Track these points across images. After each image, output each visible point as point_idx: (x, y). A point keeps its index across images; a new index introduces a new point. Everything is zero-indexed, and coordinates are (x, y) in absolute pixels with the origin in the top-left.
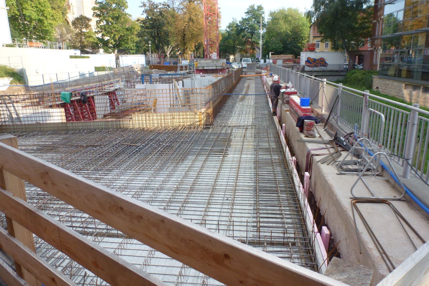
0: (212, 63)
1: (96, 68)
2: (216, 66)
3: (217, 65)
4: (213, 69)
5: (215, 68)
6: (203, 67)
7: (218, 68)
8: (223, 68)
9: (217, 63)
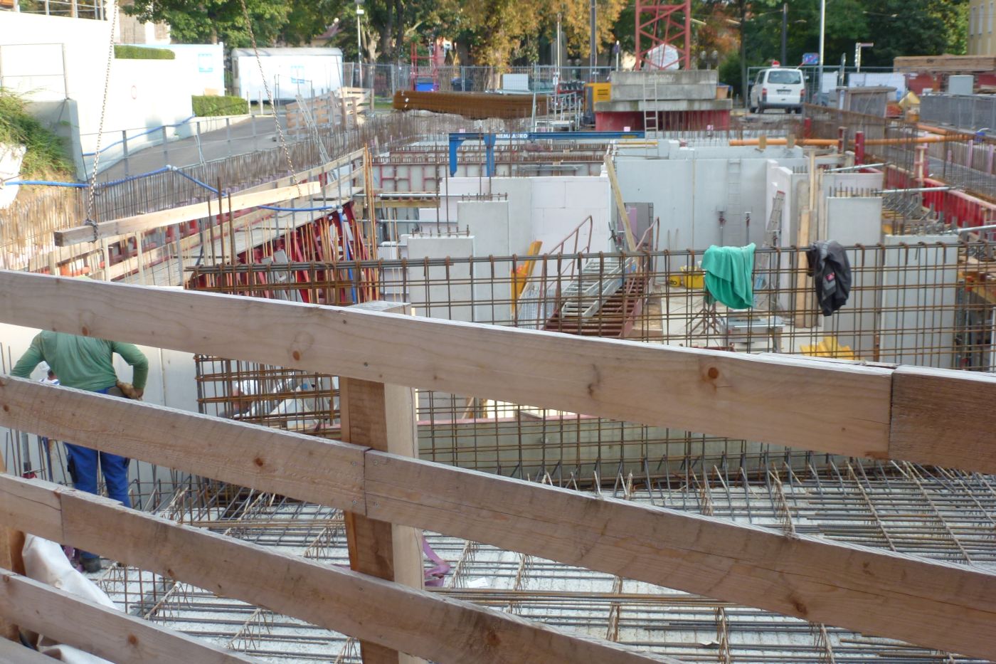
0: (674, 88)
1: (195, 100)
2: (691, 101)
3: (695, 96)
4: (680, 113)
5: (683, 106)
6: (636, 102)
7: (696, 107)
8: (720, 108)
9: (694, 87)
